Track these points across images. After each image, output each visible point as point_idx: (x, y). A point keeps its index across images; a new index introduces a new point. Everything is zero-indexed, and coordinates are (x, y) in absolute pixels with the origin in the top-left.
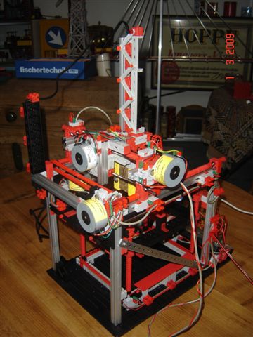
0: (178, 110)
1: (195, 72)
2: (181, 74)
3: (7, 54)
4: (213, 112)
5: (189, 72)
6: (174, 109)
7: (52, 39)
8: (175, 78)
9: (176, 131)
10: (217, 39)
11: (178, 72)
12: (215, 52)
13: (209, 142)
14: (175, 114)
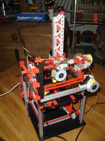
0: (81, 33)
1: (89, 17)
2: (83, 17)
3: (9, 8)
4: (98, 35)
5: (87, 16)
6: (80, 32)
7: (29, 2)
8: (81, 19)
9: (80, 41)
10: (99, 2)
11: (82, 16)
12: (98, 8)
13: (96, 48)
14: (80, 34)
